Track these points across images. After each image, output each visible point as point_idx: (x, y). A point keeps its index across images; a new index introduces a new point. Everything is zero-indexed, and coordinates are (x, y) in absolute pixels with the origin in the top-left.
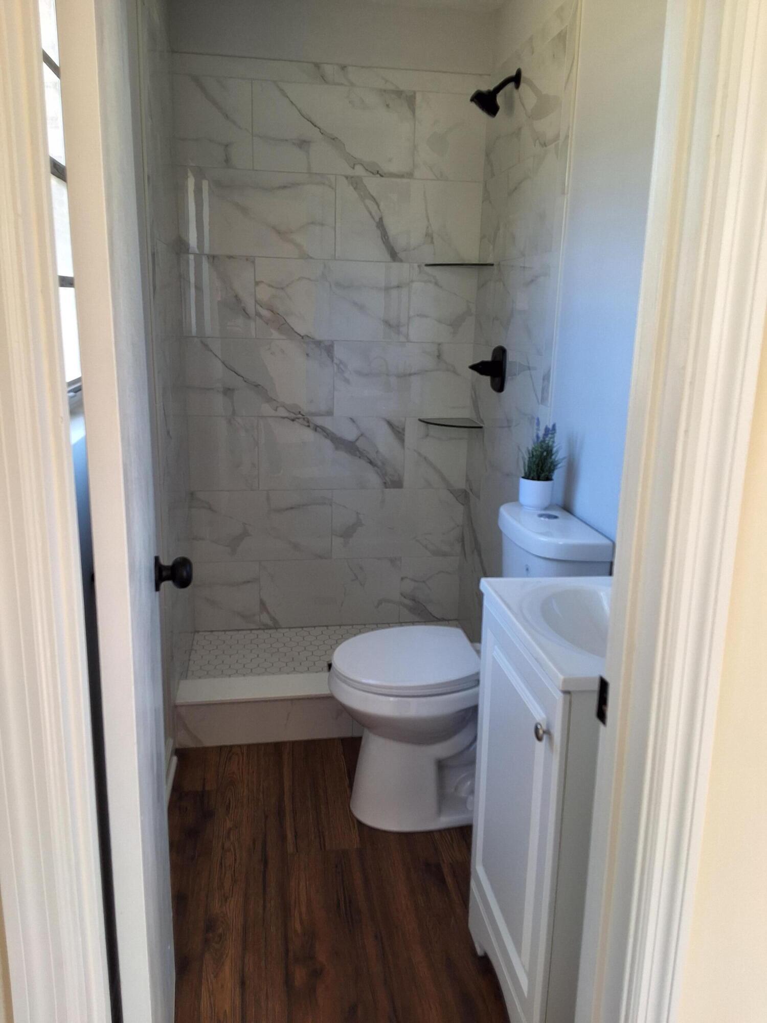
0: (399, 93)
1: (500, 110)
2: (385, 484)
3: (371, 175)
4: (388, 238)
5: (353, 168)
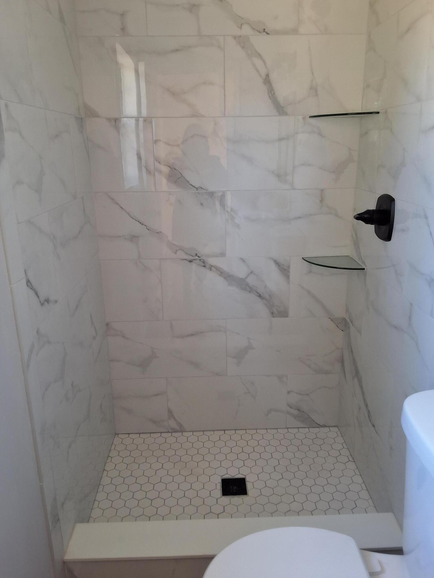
2: (273, 314)
3: (258, 33)
4: (274, 93)
5: (241, 28)
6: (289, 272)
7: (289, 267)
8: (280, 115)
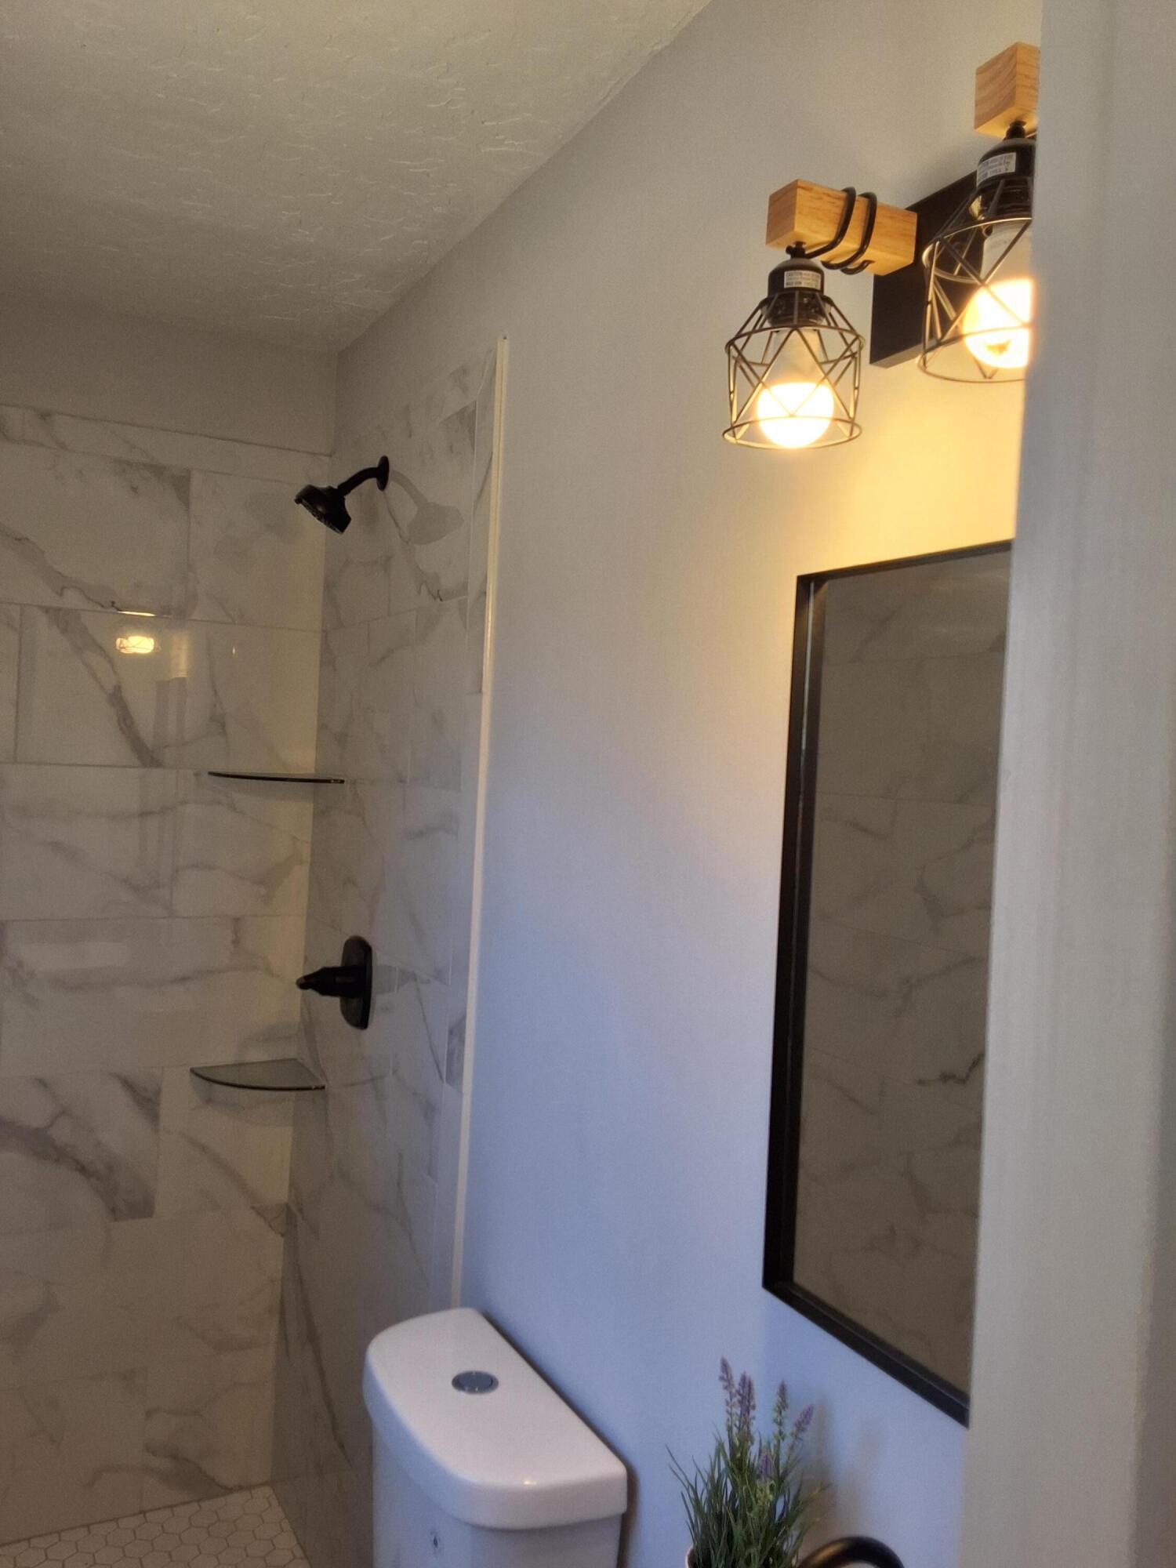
0: (158, 470)
1: (352, 522)
2: (113, 1212)
3: (99, 608)
4: (133, 723)
5: (61, 594)
6: (159, 1105)
7: (158, 1092)
8: (144, 765)
